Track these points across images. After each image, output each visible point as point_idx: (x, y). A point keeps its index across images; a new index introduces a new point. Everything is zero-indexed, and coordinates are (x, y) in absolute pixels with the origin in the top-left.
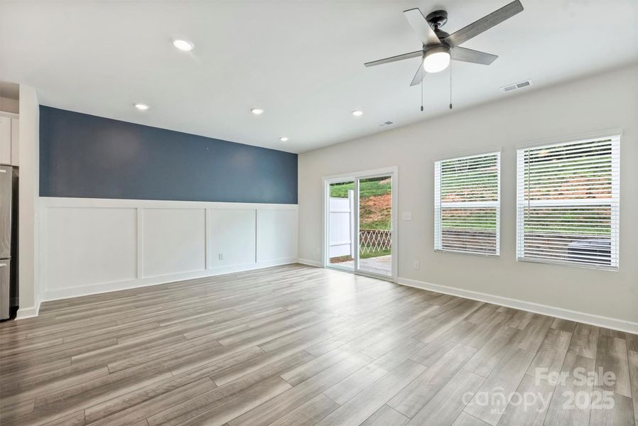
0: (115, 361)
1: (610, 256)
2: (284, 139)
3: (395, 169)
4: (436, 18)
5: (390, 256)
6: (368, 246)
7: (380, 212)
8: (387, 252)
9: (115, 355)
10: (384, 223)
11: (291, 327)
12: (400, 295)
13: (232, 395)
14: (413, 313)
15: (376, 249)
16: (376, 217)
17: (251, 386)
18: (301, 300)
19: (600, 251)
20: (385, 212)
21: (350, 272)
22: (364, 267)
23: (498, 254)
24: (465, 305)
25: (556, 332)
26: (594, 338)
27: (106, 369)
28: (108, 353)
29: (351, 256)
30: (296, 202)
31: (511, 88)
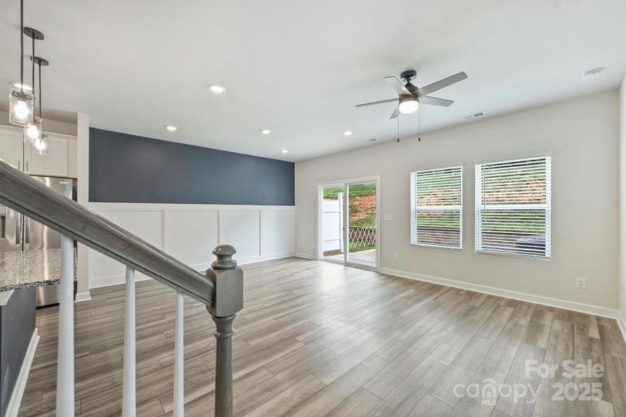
0: (169, 330)
1: (545, 249)
2: (285, 152)
3: (378, 177)
4: (408, 75)
5: (374, 250)
6: (355, 241)
7: (365, 211)
8: (372, 246)
9: (166, 326)
10: (368, 221)
11: (298, 305)
12: (382, 282)
13: (262, 350)
14: (392, 295)
15: (362, 244)
16: (362, 216)
17: (275, 345)
18: (302, 286)
19: (537, 245)
20: (370, 211)
21: (341, 264)
22: (352, 259)
23: (461, 248)
24: (435, 288)
25: (503, 308)
26: (531, 311)
27: (163, 335)
28: (160, 325)
29: (340, 250)
30: (293, 204)
31: (469, 117)
